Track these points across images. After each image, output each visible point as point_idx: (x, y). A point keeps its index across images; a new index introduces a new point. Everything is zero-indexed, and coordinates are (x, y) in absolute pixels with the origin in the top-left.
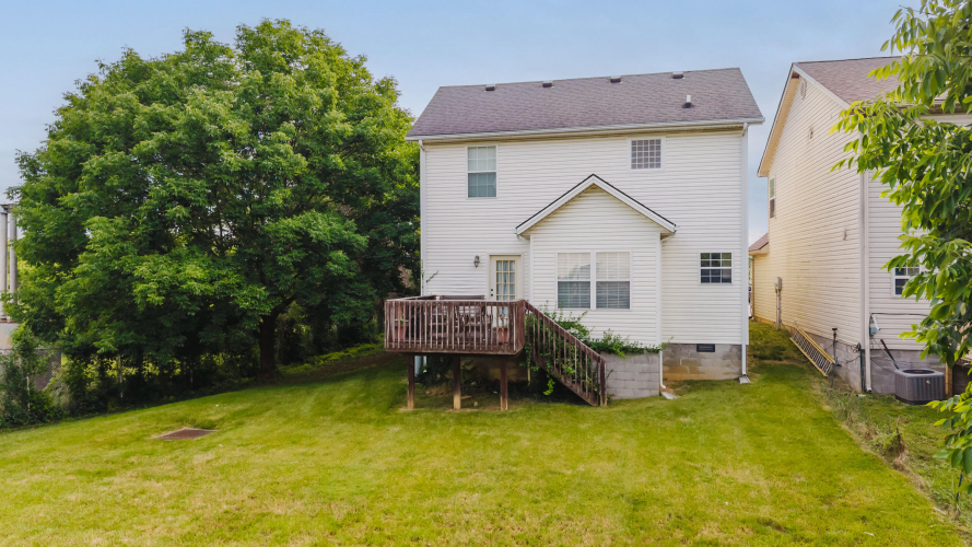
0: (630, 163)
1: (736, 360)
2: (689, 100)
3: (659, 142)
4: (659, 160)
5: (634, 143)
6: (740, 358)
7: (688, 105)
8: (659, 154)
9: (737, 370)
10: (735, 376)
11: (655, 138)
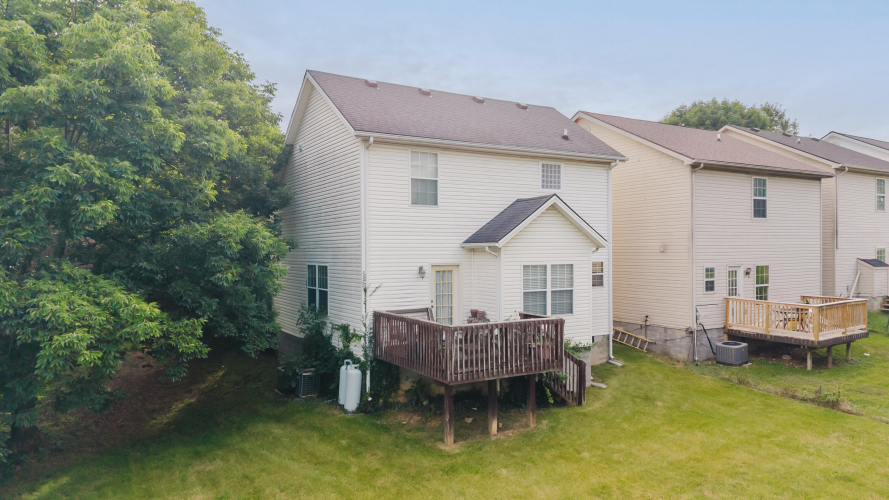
0: (540, 184)
1: (606, 347)
2: (566, 134)
3: (559, 166)
4: (559, 182)
5: (543, 165)
6: (608, 346)
7: (566, 138)
8: (559, 177)
9: (606, 355)
10: (605, 361)
11: (557, 163)
